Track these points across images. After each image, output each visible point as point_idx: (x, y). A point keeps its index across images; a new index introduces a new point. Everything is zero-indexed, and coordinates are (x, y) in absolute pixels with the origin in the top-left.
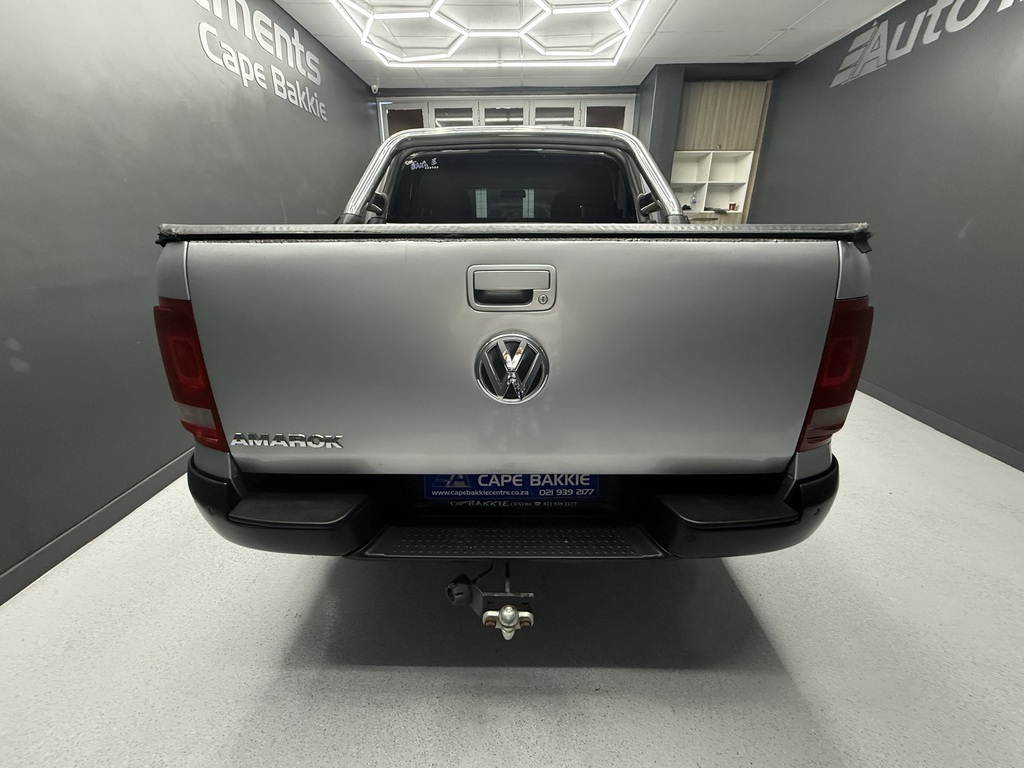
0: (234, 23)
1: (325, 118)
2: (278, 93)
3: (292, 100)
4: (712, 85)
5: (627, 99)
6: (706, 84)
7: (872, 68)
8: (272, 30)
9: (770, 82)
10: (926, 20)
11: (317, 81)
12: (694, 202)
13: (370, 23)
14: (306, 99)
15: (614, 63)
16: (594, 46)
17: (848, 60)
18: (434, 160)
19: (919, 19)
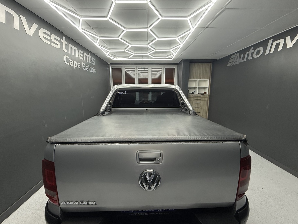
0: (73, 54)
1: (95, 73)
2: (83, 69)
3: (87, 70)
4: (197, 64)
5: (175, 66)
6: (195, 63)
7: (237, 63)
8: (83, 54)
9: (212, 63)
10: (248, 54)
11: (94, 64)
12: (195, 91)
13: (109, 52)
14: (91, 69)
15: (172, 60)
16: (167, 56)
17: (230, 61)
18: (125, 92)
19: (247, 54)
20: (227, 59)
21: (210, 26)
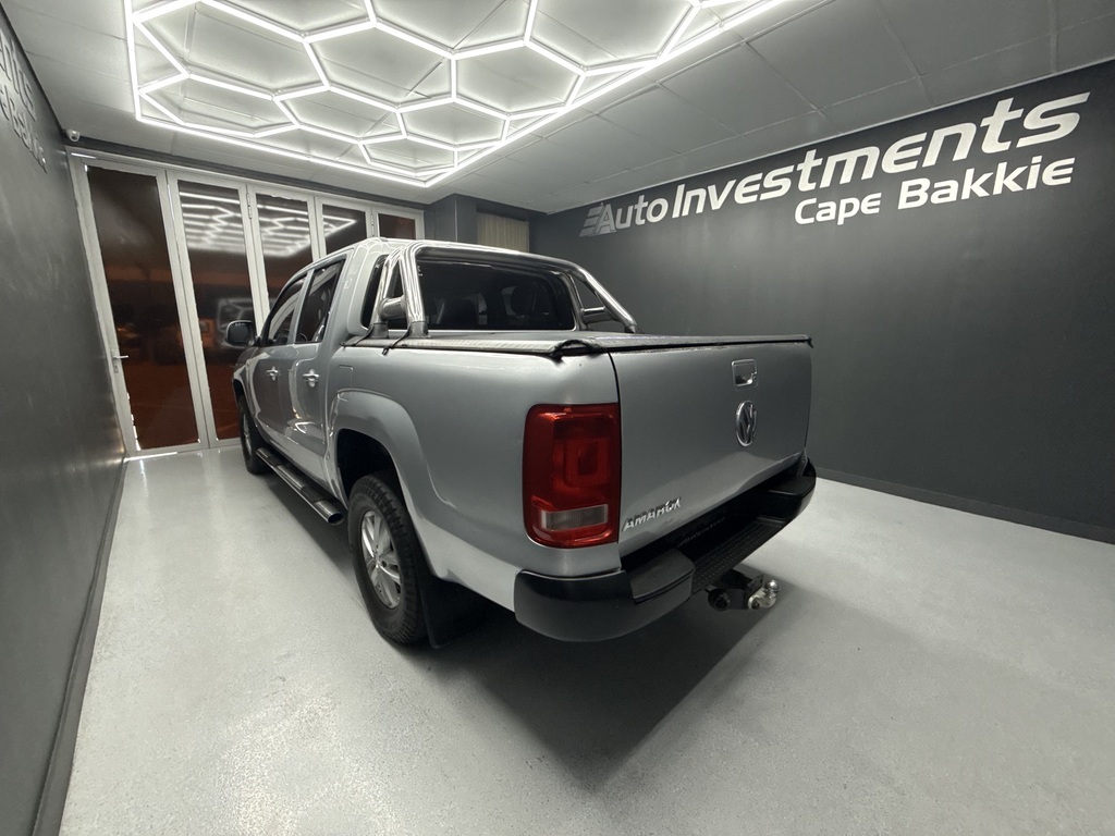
1: (46, 170)
2: (16, 128)
3: (25, 140)
4: (492, 217)
5: (416, 213)
7: (606, 231)
9: (528, 222)
10: (635, 211)
11: (34, 115)
13: (177, 79)
14: (32, 140)
15: (428, 185)
17: (588, 222)
19: (631, 209)
20: (582, 213)
21: (604, 115)
